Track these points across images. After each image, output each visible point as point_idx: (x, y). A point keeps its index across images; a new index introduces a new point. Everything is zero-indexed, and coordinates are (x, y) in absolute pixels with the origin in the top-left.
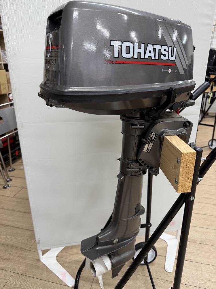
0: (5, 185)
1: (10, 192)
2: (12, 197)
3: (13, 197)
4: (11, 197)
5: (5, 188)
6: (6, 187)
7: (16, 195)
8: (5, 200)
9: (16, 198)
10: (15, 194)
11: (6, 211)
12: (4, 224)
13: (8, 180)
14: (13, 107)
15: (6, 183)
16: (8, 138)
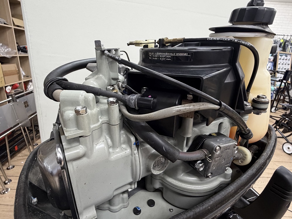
0: (3, 190)
5: (3, 193)
13: (6, 182)
14: (11, 104)
15: (4, 186)
16: (6, 137)
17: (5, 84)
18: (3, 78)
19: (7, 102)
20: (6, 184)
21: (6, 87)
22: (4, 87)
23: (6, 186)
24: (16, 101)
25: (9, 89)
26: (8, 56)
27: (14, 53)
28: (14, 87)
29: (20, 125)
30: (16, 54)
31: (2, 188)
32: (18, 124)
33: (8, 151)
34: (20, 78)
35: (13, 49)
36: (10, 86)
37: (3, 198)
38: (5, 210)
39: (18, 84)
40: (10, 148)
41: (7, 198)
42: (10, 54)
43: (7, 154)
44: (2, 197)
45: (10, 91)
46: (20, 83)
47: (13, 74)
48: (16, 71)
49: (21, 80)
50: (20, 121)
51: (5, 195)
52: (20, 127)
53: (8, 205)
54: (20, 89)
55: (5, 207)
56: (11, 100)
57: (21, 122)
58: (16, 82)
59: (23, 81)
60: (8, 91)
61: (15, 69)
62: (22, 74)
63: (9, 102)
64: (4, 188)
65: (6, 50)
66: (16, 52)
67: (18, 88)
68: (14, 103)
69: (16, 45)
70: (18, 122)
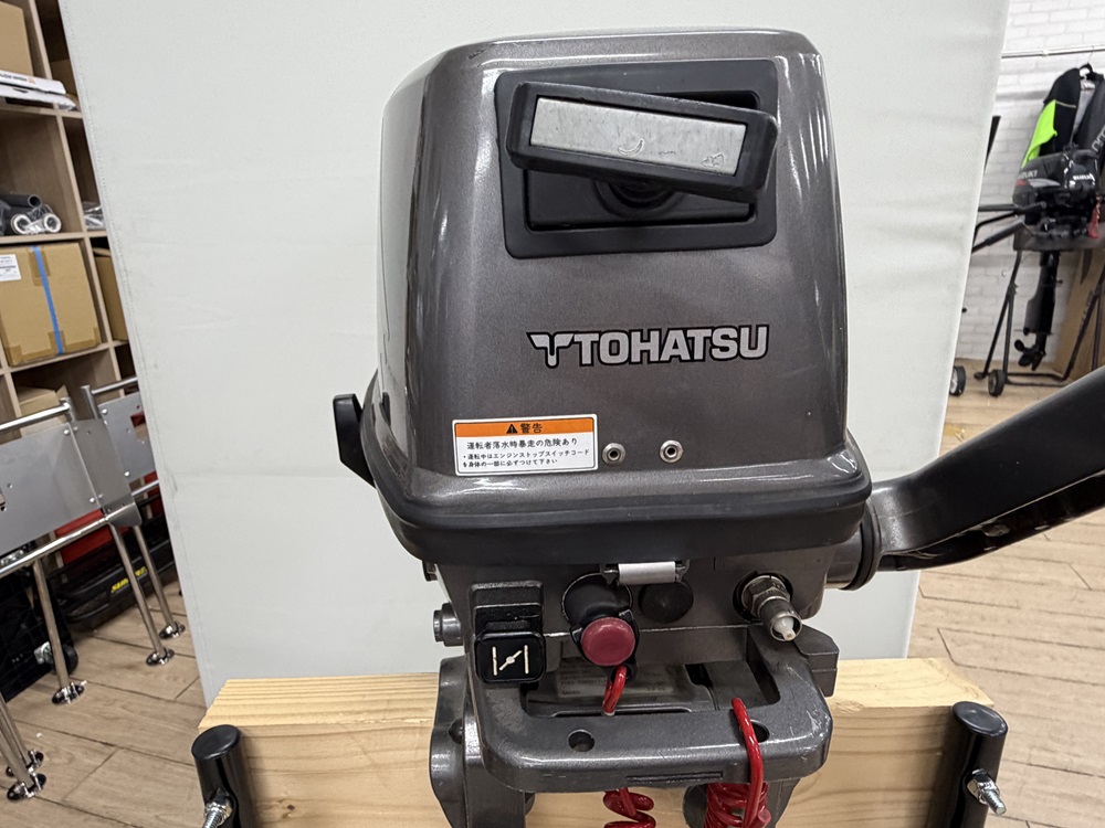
0: (156, 652)
1: (168, 679)
2: (172, 698)
3: (174, 702)
4: (169, 701)
5: (156, 662)
6: (158, 659)
7: (186, 690)
8: (143, 713)
9: (182, 703)
10: (185, 686)
11: (138, 759)
12: (118, 819)
13: (169, 630)
15: (159, 643)
20: (165, 636)
23: (168, 644)
31: (151, 646)
37: (152, 676)
38: (149, 710)
41: (163, 678)
44: (150, 673)
51: (158, 668)
53: (158, 698)
55: (152, 702)
64: (158, 648)
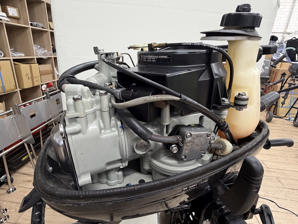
14: (45, 100)
16: (40, 130)
17: (41, 83)
18: (40, 77)
19: (43, 99)
21: (42, 85)
22: (40, 86)
24: (50, 98)
25: (44, 87)
26: (44, 57)
27: (50, 55)
28: (49, 85)
29: (52, 120)
30: (51, 55)
32: (51, 119)
33: (41, 143)
34: (54, 78)
35: (49, 51)
36: (45, 84)
39: (52, 83)
40: (44, 140)
42: (47, 56)
43: (41, 145)
45: (45, 89)
46: (53, 82)
47: (48, 74)
48: (50, 71)
49: (55, 79)
50: (52, 116)
52: (52, 121)
54: (54, 88)
56: (45, 97)
57: (53, 118)
58: (51, 81)
59: (56, 80)
60: (43, 89)
61: (49, 69)
62: (56, 74)
63: (44, 98)
65: (43, 52)
66: (51, 53)
67: (52, 86)
68: (48, 99)
69: (52, 47)
70: (51, 117)
